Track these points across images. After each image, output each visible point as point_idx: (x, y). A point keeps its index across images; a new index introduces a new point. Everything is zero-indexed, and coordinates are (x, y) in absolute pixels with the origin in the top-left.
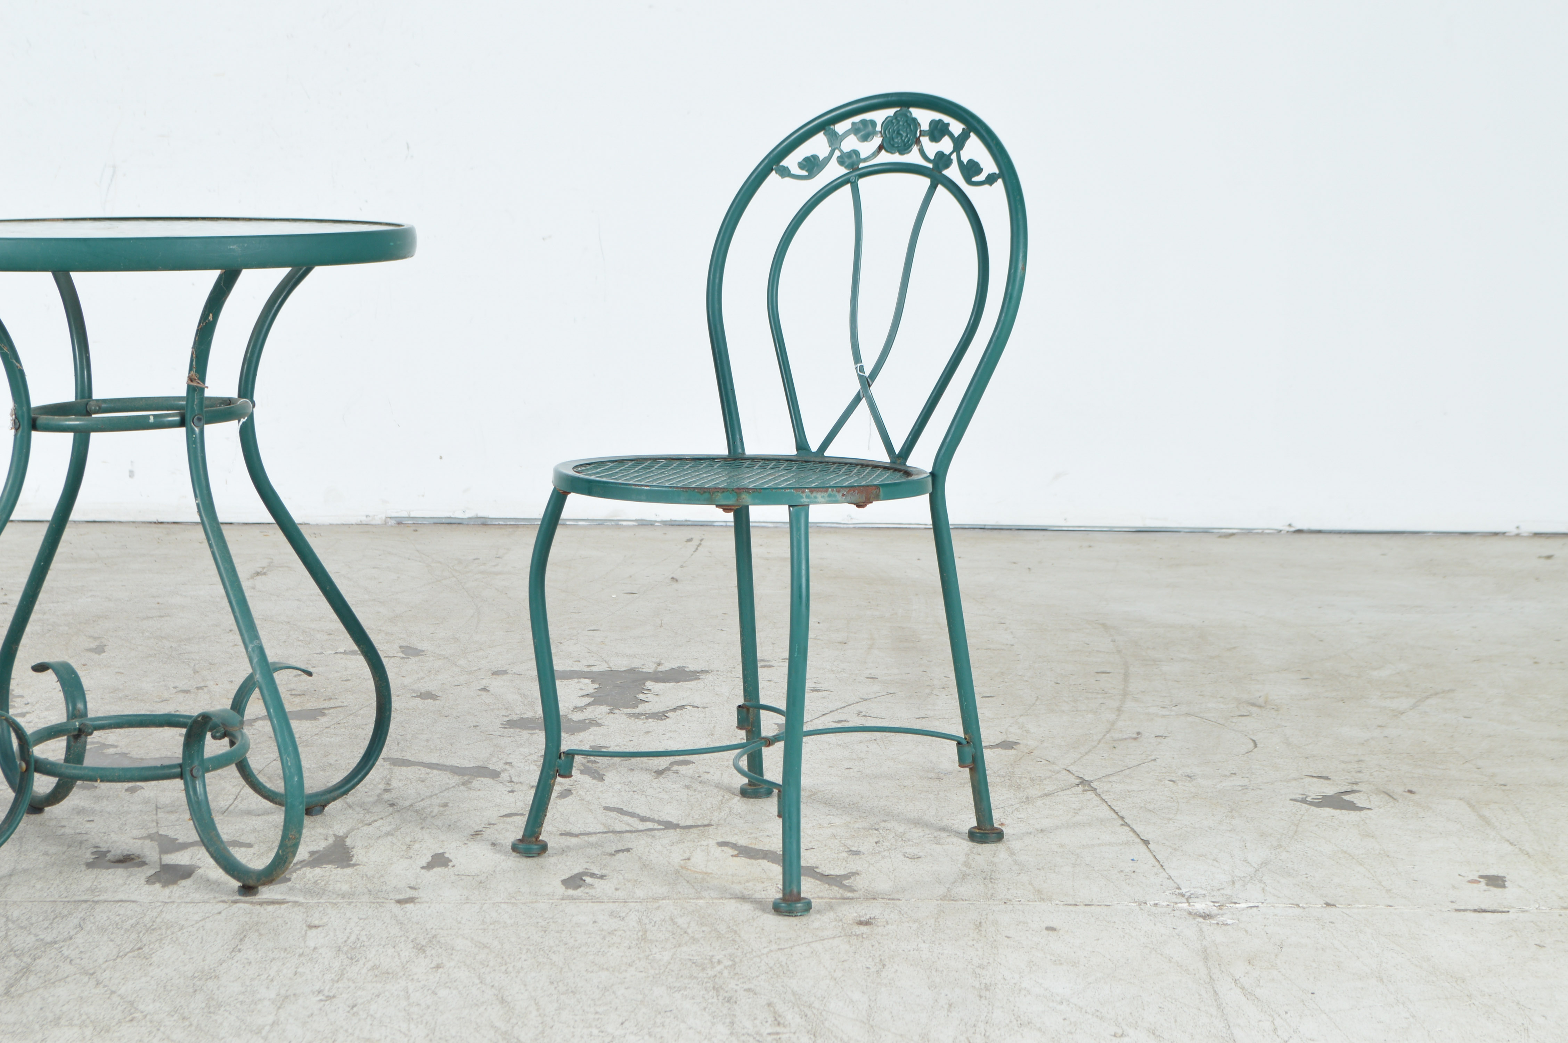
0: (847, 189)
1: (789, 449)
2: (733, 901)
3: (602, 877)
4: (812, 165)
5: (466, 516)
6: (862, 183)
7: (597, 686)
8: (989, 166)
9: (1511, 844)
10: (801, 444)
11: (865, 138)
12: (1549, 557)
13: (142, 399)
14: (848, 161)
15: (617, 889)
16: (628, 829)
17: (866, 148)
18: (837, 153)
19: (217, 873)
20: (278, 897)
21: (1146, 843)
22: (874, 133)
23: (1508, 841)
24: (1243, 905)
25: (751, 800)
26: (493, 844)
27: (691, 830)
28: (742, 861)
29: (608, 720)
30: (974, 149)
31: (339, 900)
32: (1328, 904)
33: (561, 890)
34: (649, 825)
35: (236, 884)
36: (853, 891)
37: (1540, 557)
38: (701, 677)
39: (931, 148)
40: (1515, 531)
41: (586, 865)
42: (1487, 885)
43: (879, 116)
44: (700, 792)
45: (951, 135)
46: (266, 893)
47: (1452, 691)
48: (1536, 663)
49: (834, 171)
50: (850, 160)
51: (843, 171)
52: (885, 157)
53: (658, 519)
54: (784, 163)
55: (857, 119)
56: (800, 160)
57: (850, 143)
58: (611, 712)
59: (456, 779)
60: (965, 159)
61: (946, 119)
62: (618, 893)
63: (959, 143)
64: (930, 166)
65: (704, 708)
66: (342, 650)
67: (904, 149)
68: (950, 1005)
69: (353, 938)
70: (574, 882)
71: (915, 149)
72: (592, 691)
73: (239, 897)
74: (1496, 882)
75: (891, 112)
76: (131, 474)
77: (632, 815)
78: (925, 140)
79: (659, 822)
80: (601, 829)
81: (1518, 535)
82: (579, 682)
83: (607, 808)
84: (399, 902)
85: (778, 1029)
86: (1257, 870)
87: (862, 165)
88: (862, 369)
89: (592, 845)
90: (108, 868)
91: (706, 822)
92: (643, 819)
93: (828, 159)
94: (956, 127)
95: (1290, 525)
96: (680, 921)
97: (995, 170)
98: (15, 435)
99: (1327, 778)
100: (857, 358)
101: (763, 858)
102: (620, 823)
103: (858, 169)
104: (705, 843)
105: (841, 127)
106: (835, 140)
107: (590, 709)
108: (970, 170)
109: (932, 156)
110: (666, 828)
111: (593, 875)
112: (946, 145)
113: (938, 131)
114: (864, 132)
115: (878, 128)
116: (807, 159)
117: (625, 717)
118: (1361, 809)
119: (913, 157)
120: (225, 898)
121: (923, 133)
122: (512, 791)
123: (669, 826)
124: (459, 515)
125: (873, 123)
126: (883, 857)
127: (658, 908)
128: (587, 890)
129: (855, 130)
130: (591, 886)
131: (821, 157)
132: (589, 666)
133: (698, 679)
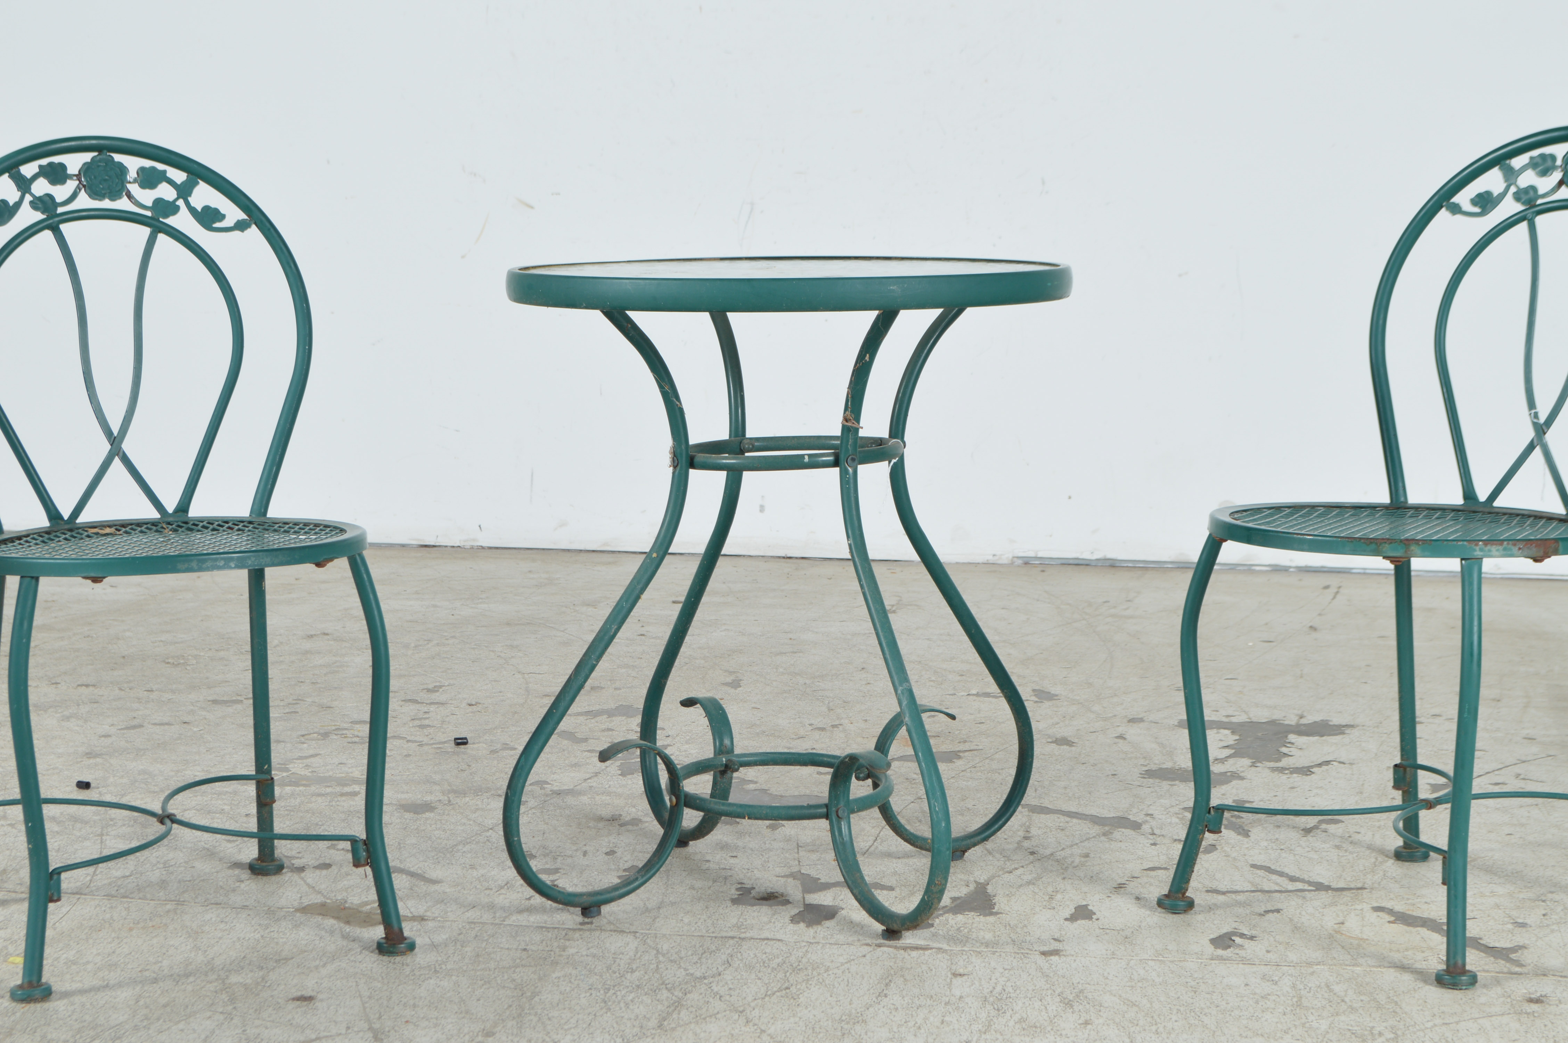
0: (1524, 226)
1: (1456, 498)
2: (1392, 970)
3: (1252, 938)
4: (1485, 202)
6: (1540, 220)
7: (1237, 737)
10: (1469, 493)
11: (1544, 173)
13: (794, 437)
14: (1524, 198)
15: (1268, 952)
16: (1277, 888)
17: (1545, 184)
18: (1513, 189)
19: (860, 915)
20: (922, 942)
22: (1554, 168)
25: (1407, 864)
26: (1138, 898)
27: (1344, 893)
28: (1399, 928)
29: (1251, 773)
31: (983, 949)
33: (1210, 949)
34: (1299, 885)
35: (879, 928)
36: (1521, 965)
38: (1347, 732)
41: (1235, 925)
43: (1560, 151)
44: (1351, 853)
46: (910, 938)
49: (1509, 207)
50: (1527, 196)
51: (1519, 207)
52: (1564, 193)
53: (1294, 564)
54: (1456, 199)
55: (1535, 153)
56: (1473, 195)
57: (1528, 179)
58: (1253, 765)
59: (1095, 830)
62: (1269, 955)
65: (1351, 764)
66: (974, 692)
69: (999, 988)
70: (1224, 941)
72: (1232, 743)
73: (882, 941)
77: (1281, 874)
79: (1310, 883)
80: (1249, 887)
82: (1218, 733)
83: (1254, 866)
84: (1044, 953)
87: (1539, 202)
88: (1536, 416)
89: (1240, 904)
90: (753, 905)
91: (1359, 885)
92: (1293, 879)
93: (1502, 195)
96: (1337, 988)
98: (674, 473)
100: (1531, 403)
101: (1422, 926)
102: (1269, 882)
103: (1536, 206)
104: (1359, 907)
105: (1517, 162)
106: (1510, 175)
107: (1231, 761)
110: (1317, 890)
111: (1242, 936)
114: (1544, 166)
115: (1559, 162)
116: (1480, 196)
117: (1267, 771)
120: (869, 941)
122: (1154, 844)
123: (1320, 887)
124: (1087, 556)
125: (1553, 158)
126: (1552, 931)
127: (1312, 973)
128: (1237, 951)
129: (1533, 164)
130: (1241, 946)
131: (1495, 193)
132: (1228, 716)
133: (1343, 733)
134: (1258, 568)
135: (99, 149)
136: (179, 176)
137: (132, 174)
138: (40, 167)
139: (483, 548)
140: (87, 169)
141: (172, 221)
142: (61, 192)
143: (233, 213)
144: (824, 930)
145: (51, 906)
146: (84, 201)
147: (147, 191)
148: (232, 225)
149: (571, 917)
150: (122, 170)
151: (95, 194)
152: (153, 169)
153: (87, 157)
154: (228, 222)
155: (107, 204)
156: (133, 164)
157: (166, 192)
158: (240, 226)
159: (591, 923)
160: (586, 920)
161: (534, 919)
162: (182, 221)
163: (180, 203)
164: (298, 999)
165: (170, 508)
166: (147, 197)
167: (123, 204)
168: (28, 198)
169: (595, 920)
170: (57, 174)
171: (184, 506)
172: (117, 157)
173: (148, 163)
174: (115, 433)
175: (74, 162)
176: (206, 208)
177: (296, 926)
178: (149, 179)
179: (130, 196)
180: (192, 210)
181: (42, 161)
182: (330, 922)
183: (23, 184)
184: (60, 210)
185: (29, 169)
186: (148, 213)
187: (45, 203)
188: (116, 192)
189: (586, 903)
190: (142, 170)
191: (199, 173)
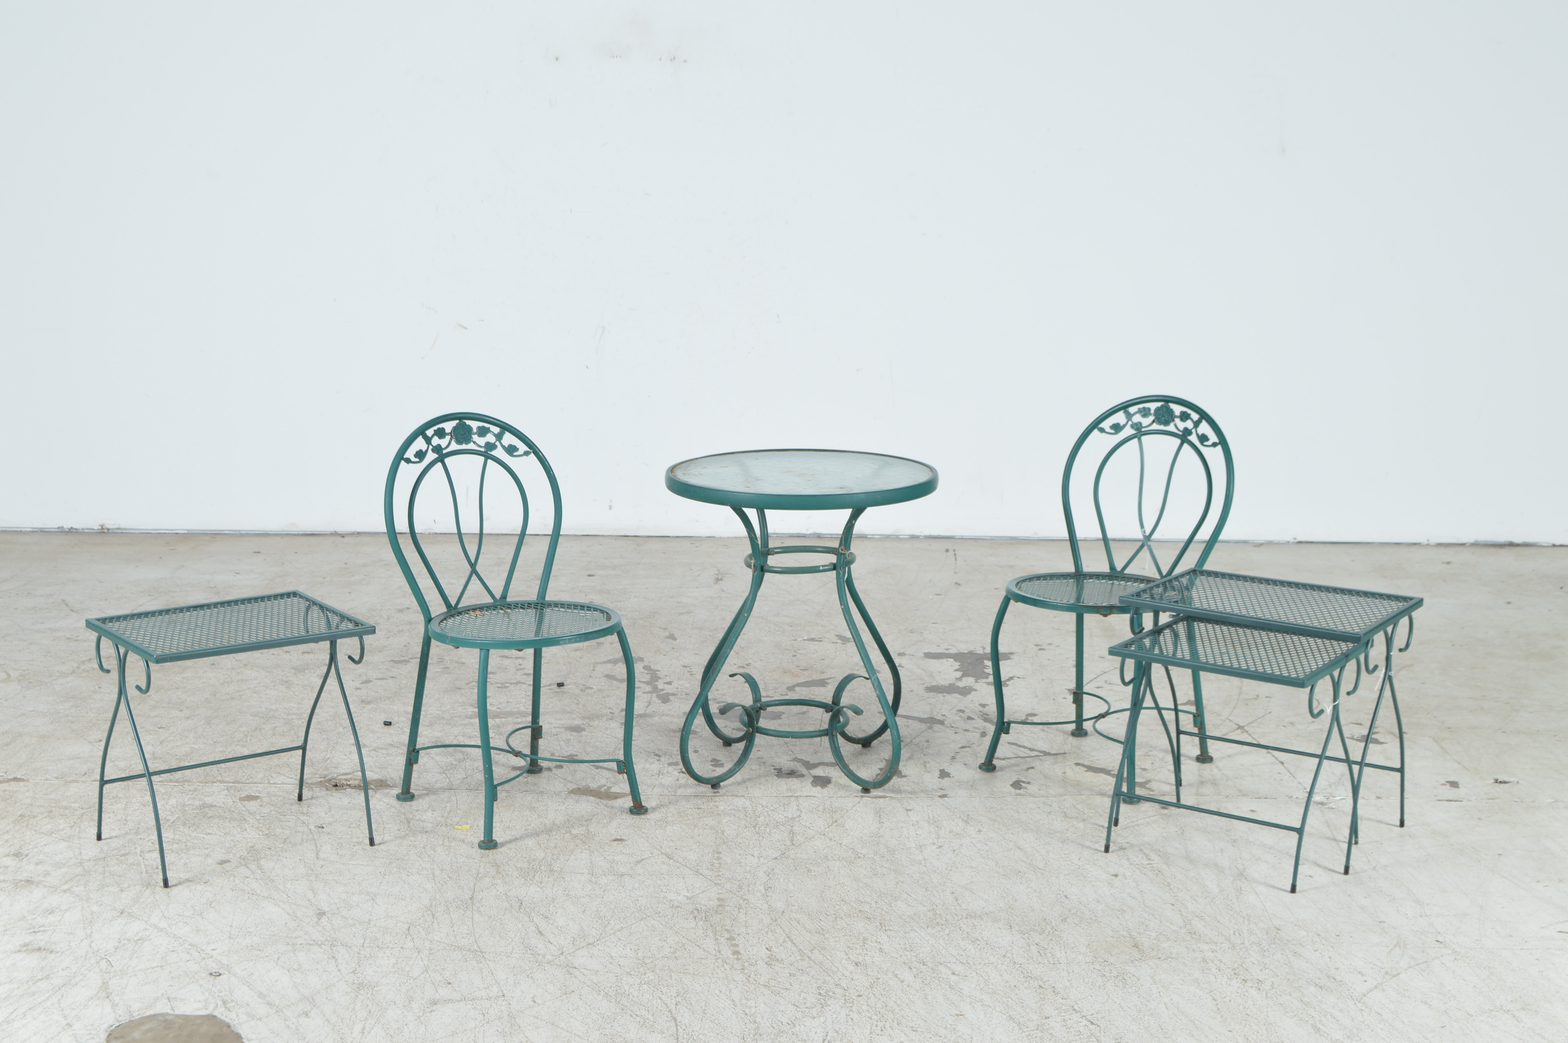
0: (1136, 440)
2: (1098, 796)
3: (1029, 783)
4: (1117, 428)
5: (808, 532)
6: (1144, 438)
7: (959, 664)
8: (1213, 438)
9: (1458, 763)
10: (1112, 567)
11: (1145, 416)
12: (1449, 563)
14: (1135, 427)
15: (1040, 790)
16: (1026, 755)
17: (1146, 421)
18: (1130, 423)
19: (846, 780)
20: (881, 794)
21: (1282, 763)
22: (1150, 414)
23: (1456, 761)
24: (1338, 798)
25: (1079, 738)
26: (965, 764)
27: (1058, 756)
28: (1090, 775)
29: (977, 686)
30: (1204, 428)
31: (910, 796)
32: (1378, 798)
33: (1013, 790)
34: (1036, 753)
35: (860, 788)
36: (1152, 791)
37: (1443, 563)
38: (1011, 657)
39: (1182, 425)
40: (1426, 542)
41: (1018, 776)
42: (1451, 786)
43: (1153, 406)
44: (1051, 733)
45: (1192, 420)
46: (874, 792)
47: (1412, 665)
48: (1453, 645)
49: (1128, 431)
50: (1138, 427)
51: (1133, 432)
52: (1155, 426)
54: (1102, 425)
55: (1141, 406)
56: (1111, 424)
57: (1137, 418)
58: (976, 682)
59: (923, 726)
60: (1200, 433)
61: (1189, 411)
62: (1041, 792)
63: (1197, 424)
64: (1181, 433)
65: (1023, 678)
66: (806, 638)
67: (1167, 423)
68: (1222, 850)
69: (931, 817)
70: (1017, 785)
71: (1172, 424)
72: (958, 667)
73: (863, 795)
74: (1454, 784)
75: (1159, 404)
76: (610, 507)
77: (1024, 747)
78: (1177, 421)
79: (1041, 752)
80: (1013, 756)
81: (1428, 545)
82: (947, 661)
83: (1009, 743)
84: (940, 797)
85: (1150, 862)
86: (1340, 779)
87: (1143, 430)
88: (1144, 532)
89: (1016, 765)
91: (1063, 752)
92: (1031, 750)
93: (1125, 426)
94: (1195, 416)
95: (1295, 539)
96: (1079, 807)
97: (1216, 440)
98: (753, 575)
99: (1360, 724)
100: (1142, 526)
101: (1101, 772)
102: (1022, 752)
103: (1141, 432)
104: (1068, 764)
105: (1132, 410)
106: (1129, 416)
107: (964, 679)
108: (1203, 438)
109: (1182, 429)
110: (1045, 755)
111: (1023, 782)
112: (1189, 424)
113: (1184, 417)
114: (1145, 413)
115: (1152, 412)
116: (1114, 425)
117: (985, 685)
118: (1382, 743)
119: (1171, 428)
120: (856, 795)
121: (1177, 417)
122: (956, 733)
123: (1046, 754)
124: (804, 532)
125: (1149, 409)
126: (1159, 772)
127: (1064, 800)
128: (1025, 790)
129: (1139, 411)
130: (1026, 788)
131: (1122, 424)
132: (947, 649)
133: (1010, 658)
134: (902, 537)
135: (460, 419)
136: (496, 430)
137: (475, 430)
138: (435, 431)
139: (436, 534)
140: (455, 429)
141: (494, 453)
142: (444, 442)
143: (522, 447)
144: (829, 790)
145: (495, 802)
146: (454, 446)
147: (482, 438)
148: (522, 453)
149: (706, 789)
150: (470, 428)
151: (459, 442)
152: (483, 427)
153: (454, 423)
154: (520, 452)
155: (464, 447)
156: (474, 425)
157: (490, 438)
158: (526, 454)
159: (718, 792)
160: (716, 791)
161: (689, 791)
162: (499, 453)
163: (498, 443)
164: (616, 840)
165: (498, 596)
166: (482, 441)
167: (471, 446)
168: (431, 447)
169: (720, 790)
170: (441, 433)
171: (504, 596)
172: (468, 422)
173: (481, 424)
174: (473, 562)
175: (448, 426)
176: (510, 446)
177: (577, 801)
178: (483, 432)
179: (474, 442)
180: (503, 447)
181: (436, 428)
182: (592, 798)
183: (428, 440)
184: (444, 452)
185: (430, 432)
186: (483, 450)
187: (438, 449)
188: (468, 440)
189: (714, 782)
190: (479, 428)
191: (505, 428)
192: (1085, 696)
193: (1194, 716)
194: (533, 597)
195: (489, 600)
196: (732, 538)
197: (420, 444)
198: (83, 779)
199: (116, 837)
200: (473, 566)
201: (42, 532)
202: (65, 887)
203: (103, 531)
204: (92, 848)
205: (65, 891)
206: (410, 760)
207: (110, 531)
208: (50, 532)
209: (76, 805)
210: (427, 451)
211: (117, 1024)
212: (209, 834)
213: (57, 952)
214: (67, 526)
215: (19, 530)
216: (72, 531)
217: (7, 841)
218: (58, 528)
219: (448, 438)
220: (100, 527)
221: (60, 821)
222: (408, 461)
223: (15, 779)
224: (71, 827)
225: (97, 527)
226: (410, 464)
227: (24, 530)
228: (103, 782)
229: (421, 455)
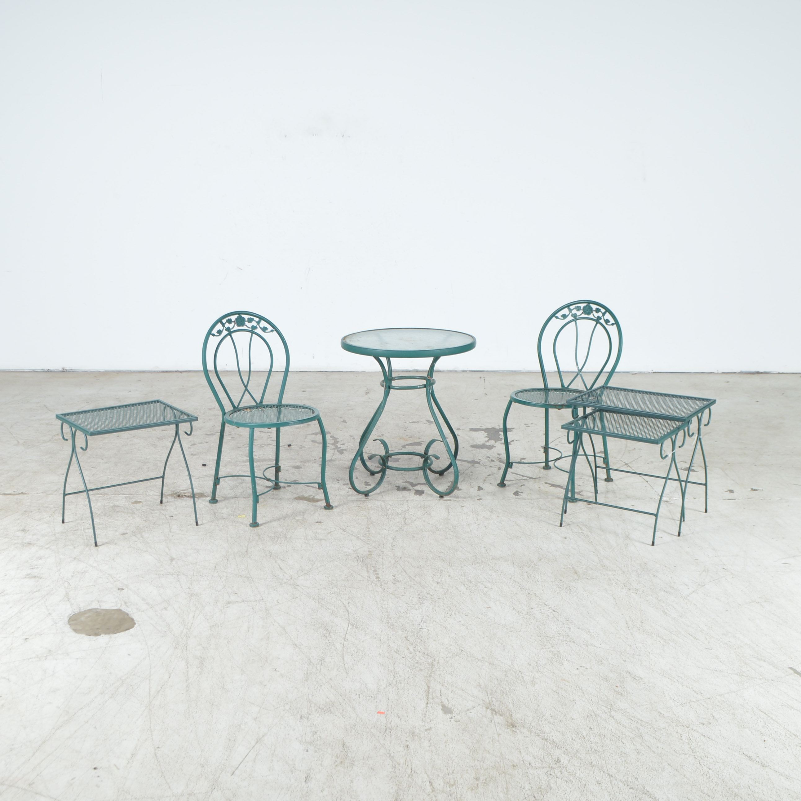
0: (574, 322)
1: (559, 386)
2: (557, 499)
3: (522, 493)
4: (564, 316)
5: (412, 369)
6: (578, 321)
7: (487, 434)
8: (612, 321)
9: (734, 481)
10: (563, 385)
11: (578, 310)
12: (728, 382)
14: (573, 316)
15: (527, 496)
16: (521, 479)
17: (579, 313)
18: (571, 314)
19: (431, 492)
20: (449, 499)
21: (647, 482)
22: (581, 309)
23: (733, 480)
24: (675, 499)
25: (547, 470)
26: (491, 484)
27: (537, 479)
28: (552, 488)
29: (496, 445)
30: (608, 316)
31: (463, 499)
32: (694, 498)
33: (514, 496)
34: (525, 478)
35: (438, 495)
36: (583, 496)
37: (725, 382)
39: (596, 315)
40: (717, 372)
41: (516, 489)
42: (730, 492)
43: (582, 305)
44: (533, 468)
45: (601, 312)
46: (446, 498)
47: (710, 433)
48: (730, 423)
49: (570, 318)
50: (575, 316)
51: (573, 318)
52: (583, 316)
54: (557, 315)
55: (576, 305)
56: (561, 315)
57: (574, 312)
58: (496, 442)
59: (469, 465)
60: (605, 319)
61: (600, 308)
63: (604, 314)
64: (596, 319)
65: (519, 441)
66: (411, 422)
67: (589, 314)
68: (618, 525)
69: (474, 509)
70: (516, 493)
71: (592, 314)
72: (487, 435)
73: (440, 499)
74: (731, 491)
75: (585, 304)
76: (313, 357)
77: (520, 475)
78: (594, 312)
79: (528, 477)
80: (514, 479)
81: (718, 373)
82: (481, 432)
83: (512, 473)
84: (478, 500)
85: (583, 531)
86: (676, 489)
87: (577, 317)
88: (578, 368)
89: (515, 484)
90: (401, 491)
91: (539, 477)
92: (523, 476)
93: (568, 315)
94: (603, 310)
95: (652, 371)
96: (547, 504)
97: (614, 322)
99: (685, 462)
100: (577, 365)
101: (558, 487)
102: (519, 477)
103: (576, 318)
104: (541, 483)
105: (572, 307)
106: (570, 310)
107: (490, 441)
108: (607, 321)
109: (596, 317)
111: (519, 492)
112: (600, 314)
113: (598, 311)
114: (578, 309)
116: (563, 315)
117: (500, 444)
118: (696, 471)
119: (591, 316)
120: (436, 499)
121: (594, 311)
122: (486, 468)
123: (530, 478)
124: (410, 369)
125: (580, 307)
126: (586, 487)
127: (540, 501)
129: (575, 308)
130: (520, 495)
131: (567, 315)
132: (481, 427)
133: (512, 431)
135: (239, 314)
136: (257, 319)
137: (246, 320)
138: (227, 320)
140: (236, 319)
141: (256, 331)
142: (231, 326)
143: (270, 328)
144: (423, 496)
145: (258, 504)
146: (236, 328)
147: (250, 324)
148: (270, 331)
149: (362, 497)
150: (244, 319)
151: (238, 326)
152: (251, 318)
153: (236, 316)
154: (269, 330)
155: (241, 328)
156: (246, 317)
157: (254, 324)
158: (272, 331)
159: (368, 498)
160: (367, 497)
161: (354, 498)
162: (258, 331)
163: (258, 326)
164: (318, 522)
165: (258, 402)
166: (250, 325)
167: (245, 328)
168: (225, 328)
169: (369, 497)
170: (229, 321)
171: (261, 402)
172: (243, 316)
174: (246, 385)
175: (233, 318)
176: (264, 327)
177: (298, 503)
178: (250, 320)
179: (246, 326)
180: (260, 328)
181: (227, 319)
182: (305, 502)
183: (223, 325)
184: (232, 330)
185: (224, 321)
186: (250, 329)
187: (228, 329)
188: (243, 324)
189: (366, 493)
190: (248, 318)
191: (261, 318)
192: (549, 449)
193: (604, 459)
194: (275, 402)
195: (254, 404)
196: (374, 372)
197: (219, 327)
198: (55, 493)
199: (71, 522)
200: (246, 387)
201: (34, 371)
202: (47, 546)
203: (64, 371)
204: (60, 527)
205: (47, 548)
206: (216, 483)
207: (67, 371)
208: (38, 371)
209: (52, 506)
210: (223, 330)
211: (73, 614)
212: (117, 520)
213: (44, 578)
214: (46, 368)
215: (23, 370)
216: (48, 371)
217: (18, 524)
218: (42, 369)
219: (233, 323)
220: (62, 369)
221: (44, 514)
222: (214, 335)
223: (22, 493)
224: (50, 517)
225: (61, 369)
226: (215, 337)
227: (25, 370)
228: (65, 495)
229: (220, 332)
